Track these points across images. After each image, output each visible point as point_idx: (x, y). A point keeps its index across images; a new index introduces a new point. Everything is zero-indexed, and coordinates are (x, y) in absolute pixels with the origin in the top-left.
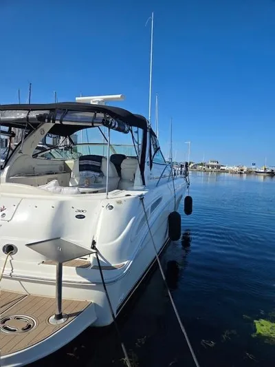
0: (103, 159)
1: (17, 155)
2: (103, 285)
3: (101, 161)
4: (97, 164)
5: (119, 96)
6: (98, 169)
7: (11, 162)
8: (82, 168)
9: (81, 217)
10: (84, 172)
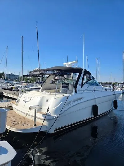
0: (69, 84)
1: (45, 83)
2: (48, 120)
3: (68, 85)
4: (67, 85)
5: (75, 62)
6: (67, 88)
7: (43, 85)
8: (63, 87)
9: (47, 101)
10: (64, 88)
